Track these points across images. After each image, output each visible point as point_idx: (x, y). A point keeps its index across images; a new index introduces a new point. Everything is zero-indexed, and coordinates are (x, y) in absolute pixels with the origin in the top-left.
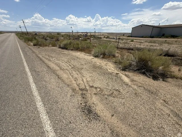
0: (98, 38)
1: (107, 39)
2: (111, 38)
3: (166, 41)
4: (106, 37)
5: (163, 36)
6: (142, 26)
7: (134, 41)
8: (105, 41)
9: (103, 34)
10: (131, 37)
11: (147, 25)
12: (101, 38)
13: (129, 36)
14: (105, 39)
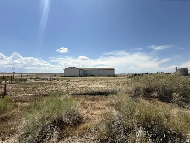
0: (21, 80)
1: (37, 81)
2: (43, 79)
3: (91, 79)
4: (34, 78)
5: (87, 75)
6: (71, 68)
7: (71, 80)
8: (35, 83)
9: (28, 74)
10: (64, 77)
11: (75, 68)
12: (26, 80)
13: (62, 76)
14: (33, 81)
